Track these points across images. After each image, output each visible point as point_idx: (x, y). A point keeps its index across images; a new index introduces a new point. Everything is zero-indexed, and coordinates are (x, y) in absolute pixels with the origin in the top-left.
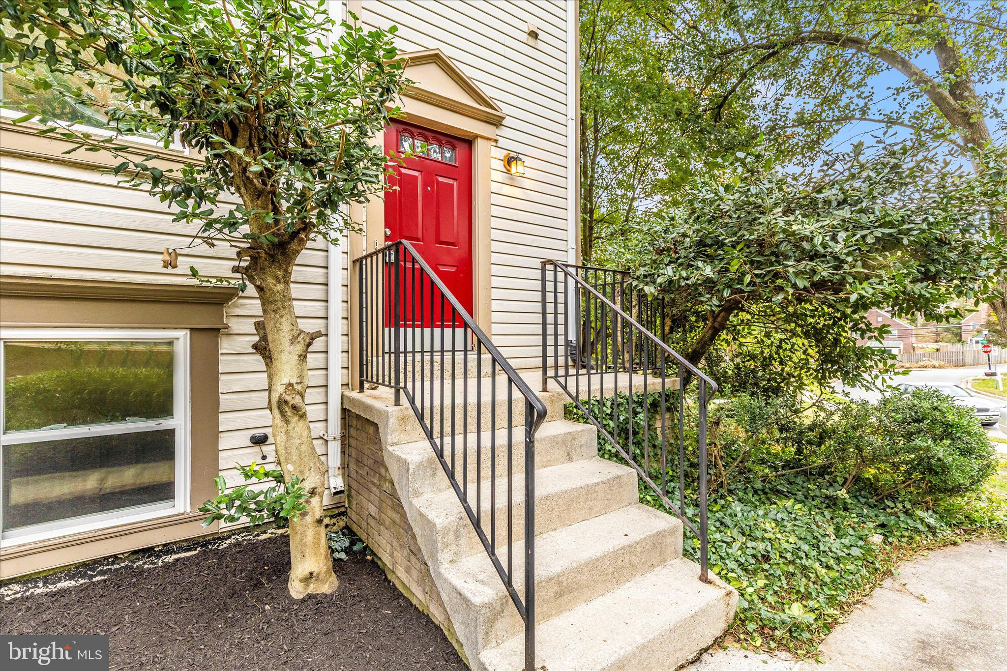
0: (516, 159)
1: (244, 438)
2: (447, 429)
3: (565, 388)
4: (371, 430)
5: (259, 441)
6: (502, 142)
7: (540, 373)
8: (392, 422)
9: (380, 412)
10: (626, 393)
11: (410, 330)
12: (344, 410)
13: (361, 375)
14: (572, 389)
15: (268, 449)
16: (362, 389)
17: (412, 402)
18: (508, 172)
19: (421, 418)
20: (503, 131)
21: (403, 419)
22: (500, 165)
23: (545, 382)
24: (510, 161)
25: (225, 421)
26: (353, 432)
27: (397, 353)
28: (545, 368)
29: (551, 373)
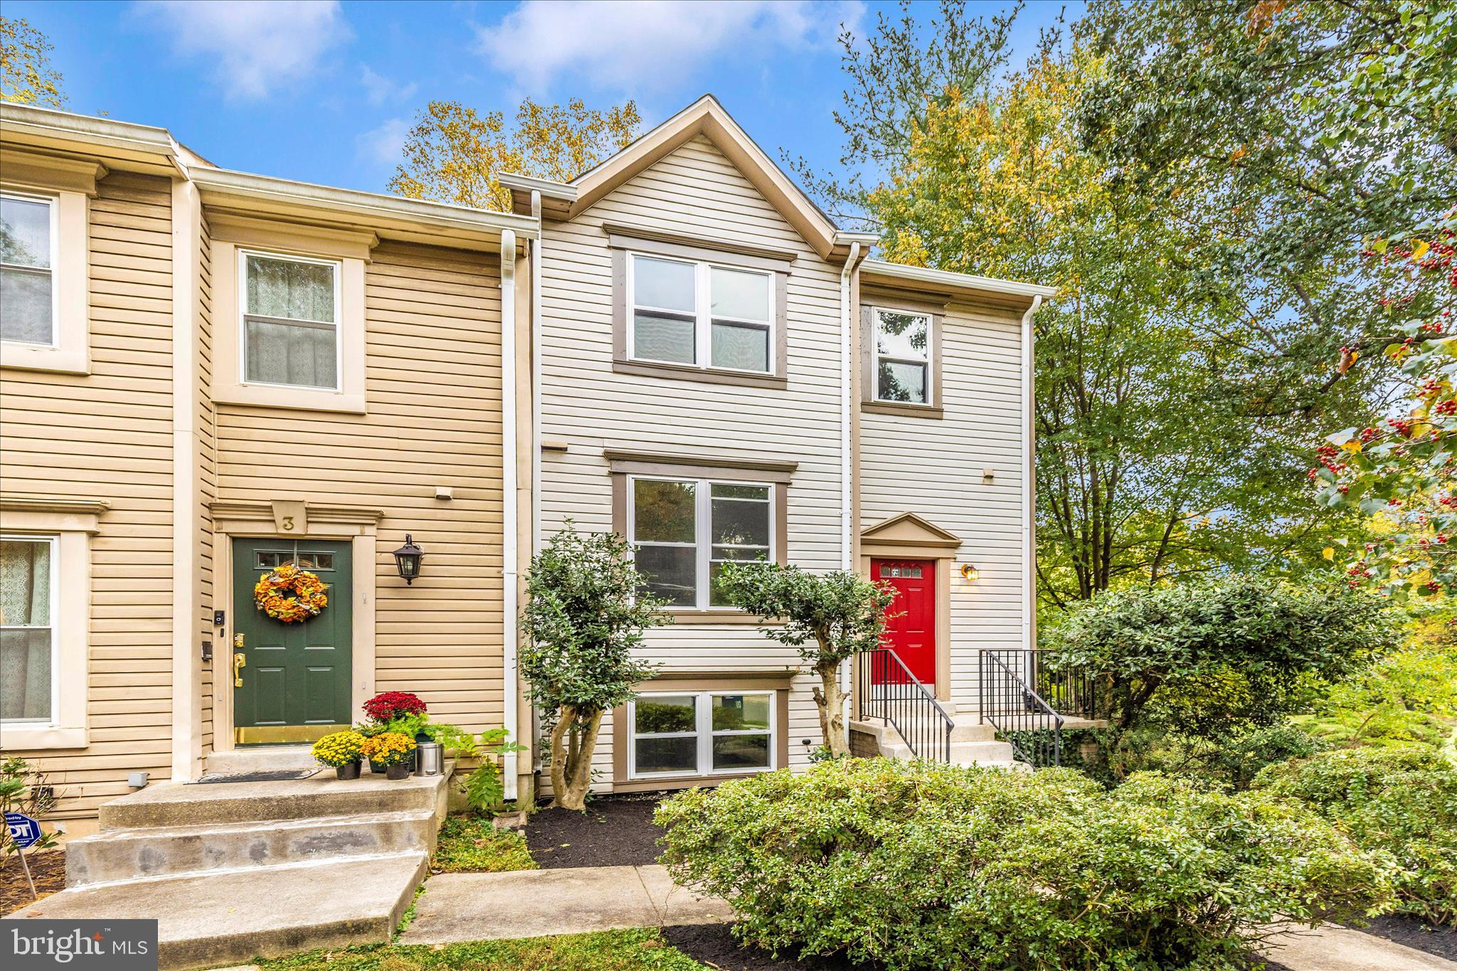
0: (971, 568)
1: (800, 741)
2: (914, 740)
3: (993, 722)
4: (870, 739)
5: (807, 743)
6: (959, 557)
7: (979, 714)
8: (884, 734)
9: (876, 730)
10: (1046, 727)
11: (893, 686)
12: (851, 731)
13: (861, 712)
14: (997, 723)
15: (810, 747)
16: (861, 720)
17: (895, 725)
18: (965, 577)
19: (900, 732)
20: (962, 550)
21: (890, 733)
22: (959, 574)
23: (981, 719)
24: (967, 569)
25: (791, 732)
26: (856, 742)
27: (886, 700)
28: (981, 712)
29: (985, 714)
